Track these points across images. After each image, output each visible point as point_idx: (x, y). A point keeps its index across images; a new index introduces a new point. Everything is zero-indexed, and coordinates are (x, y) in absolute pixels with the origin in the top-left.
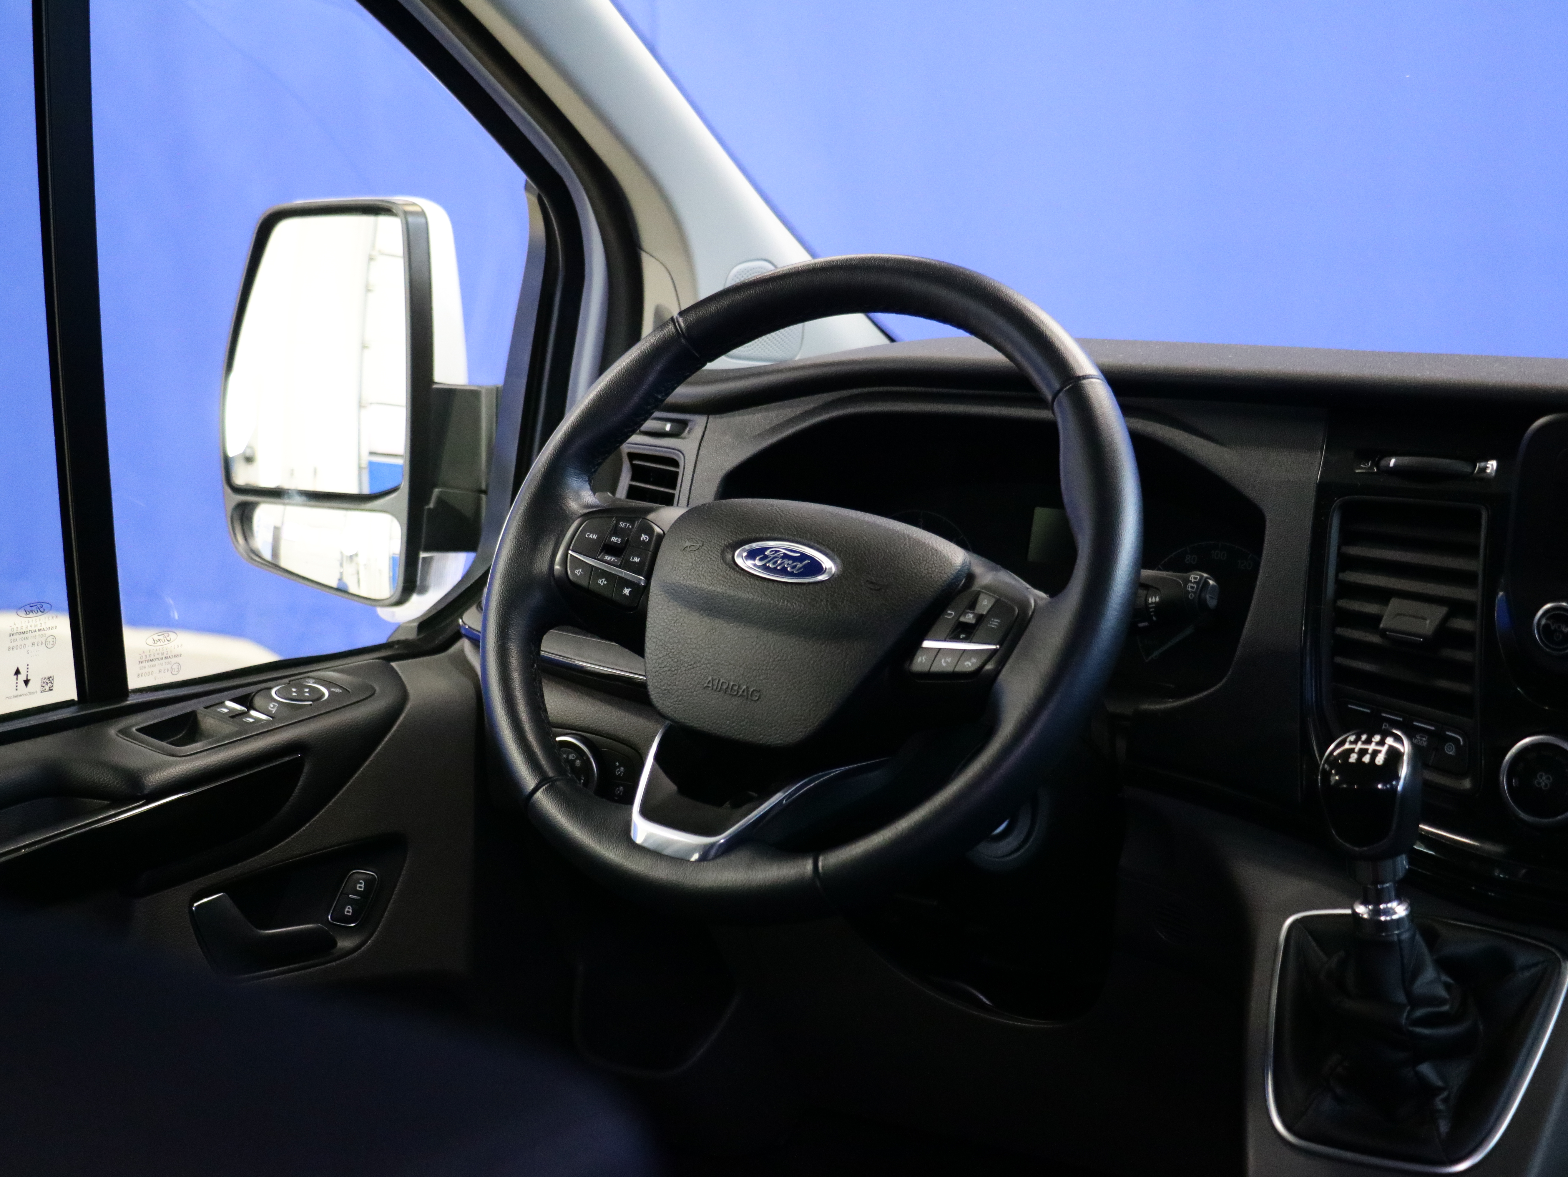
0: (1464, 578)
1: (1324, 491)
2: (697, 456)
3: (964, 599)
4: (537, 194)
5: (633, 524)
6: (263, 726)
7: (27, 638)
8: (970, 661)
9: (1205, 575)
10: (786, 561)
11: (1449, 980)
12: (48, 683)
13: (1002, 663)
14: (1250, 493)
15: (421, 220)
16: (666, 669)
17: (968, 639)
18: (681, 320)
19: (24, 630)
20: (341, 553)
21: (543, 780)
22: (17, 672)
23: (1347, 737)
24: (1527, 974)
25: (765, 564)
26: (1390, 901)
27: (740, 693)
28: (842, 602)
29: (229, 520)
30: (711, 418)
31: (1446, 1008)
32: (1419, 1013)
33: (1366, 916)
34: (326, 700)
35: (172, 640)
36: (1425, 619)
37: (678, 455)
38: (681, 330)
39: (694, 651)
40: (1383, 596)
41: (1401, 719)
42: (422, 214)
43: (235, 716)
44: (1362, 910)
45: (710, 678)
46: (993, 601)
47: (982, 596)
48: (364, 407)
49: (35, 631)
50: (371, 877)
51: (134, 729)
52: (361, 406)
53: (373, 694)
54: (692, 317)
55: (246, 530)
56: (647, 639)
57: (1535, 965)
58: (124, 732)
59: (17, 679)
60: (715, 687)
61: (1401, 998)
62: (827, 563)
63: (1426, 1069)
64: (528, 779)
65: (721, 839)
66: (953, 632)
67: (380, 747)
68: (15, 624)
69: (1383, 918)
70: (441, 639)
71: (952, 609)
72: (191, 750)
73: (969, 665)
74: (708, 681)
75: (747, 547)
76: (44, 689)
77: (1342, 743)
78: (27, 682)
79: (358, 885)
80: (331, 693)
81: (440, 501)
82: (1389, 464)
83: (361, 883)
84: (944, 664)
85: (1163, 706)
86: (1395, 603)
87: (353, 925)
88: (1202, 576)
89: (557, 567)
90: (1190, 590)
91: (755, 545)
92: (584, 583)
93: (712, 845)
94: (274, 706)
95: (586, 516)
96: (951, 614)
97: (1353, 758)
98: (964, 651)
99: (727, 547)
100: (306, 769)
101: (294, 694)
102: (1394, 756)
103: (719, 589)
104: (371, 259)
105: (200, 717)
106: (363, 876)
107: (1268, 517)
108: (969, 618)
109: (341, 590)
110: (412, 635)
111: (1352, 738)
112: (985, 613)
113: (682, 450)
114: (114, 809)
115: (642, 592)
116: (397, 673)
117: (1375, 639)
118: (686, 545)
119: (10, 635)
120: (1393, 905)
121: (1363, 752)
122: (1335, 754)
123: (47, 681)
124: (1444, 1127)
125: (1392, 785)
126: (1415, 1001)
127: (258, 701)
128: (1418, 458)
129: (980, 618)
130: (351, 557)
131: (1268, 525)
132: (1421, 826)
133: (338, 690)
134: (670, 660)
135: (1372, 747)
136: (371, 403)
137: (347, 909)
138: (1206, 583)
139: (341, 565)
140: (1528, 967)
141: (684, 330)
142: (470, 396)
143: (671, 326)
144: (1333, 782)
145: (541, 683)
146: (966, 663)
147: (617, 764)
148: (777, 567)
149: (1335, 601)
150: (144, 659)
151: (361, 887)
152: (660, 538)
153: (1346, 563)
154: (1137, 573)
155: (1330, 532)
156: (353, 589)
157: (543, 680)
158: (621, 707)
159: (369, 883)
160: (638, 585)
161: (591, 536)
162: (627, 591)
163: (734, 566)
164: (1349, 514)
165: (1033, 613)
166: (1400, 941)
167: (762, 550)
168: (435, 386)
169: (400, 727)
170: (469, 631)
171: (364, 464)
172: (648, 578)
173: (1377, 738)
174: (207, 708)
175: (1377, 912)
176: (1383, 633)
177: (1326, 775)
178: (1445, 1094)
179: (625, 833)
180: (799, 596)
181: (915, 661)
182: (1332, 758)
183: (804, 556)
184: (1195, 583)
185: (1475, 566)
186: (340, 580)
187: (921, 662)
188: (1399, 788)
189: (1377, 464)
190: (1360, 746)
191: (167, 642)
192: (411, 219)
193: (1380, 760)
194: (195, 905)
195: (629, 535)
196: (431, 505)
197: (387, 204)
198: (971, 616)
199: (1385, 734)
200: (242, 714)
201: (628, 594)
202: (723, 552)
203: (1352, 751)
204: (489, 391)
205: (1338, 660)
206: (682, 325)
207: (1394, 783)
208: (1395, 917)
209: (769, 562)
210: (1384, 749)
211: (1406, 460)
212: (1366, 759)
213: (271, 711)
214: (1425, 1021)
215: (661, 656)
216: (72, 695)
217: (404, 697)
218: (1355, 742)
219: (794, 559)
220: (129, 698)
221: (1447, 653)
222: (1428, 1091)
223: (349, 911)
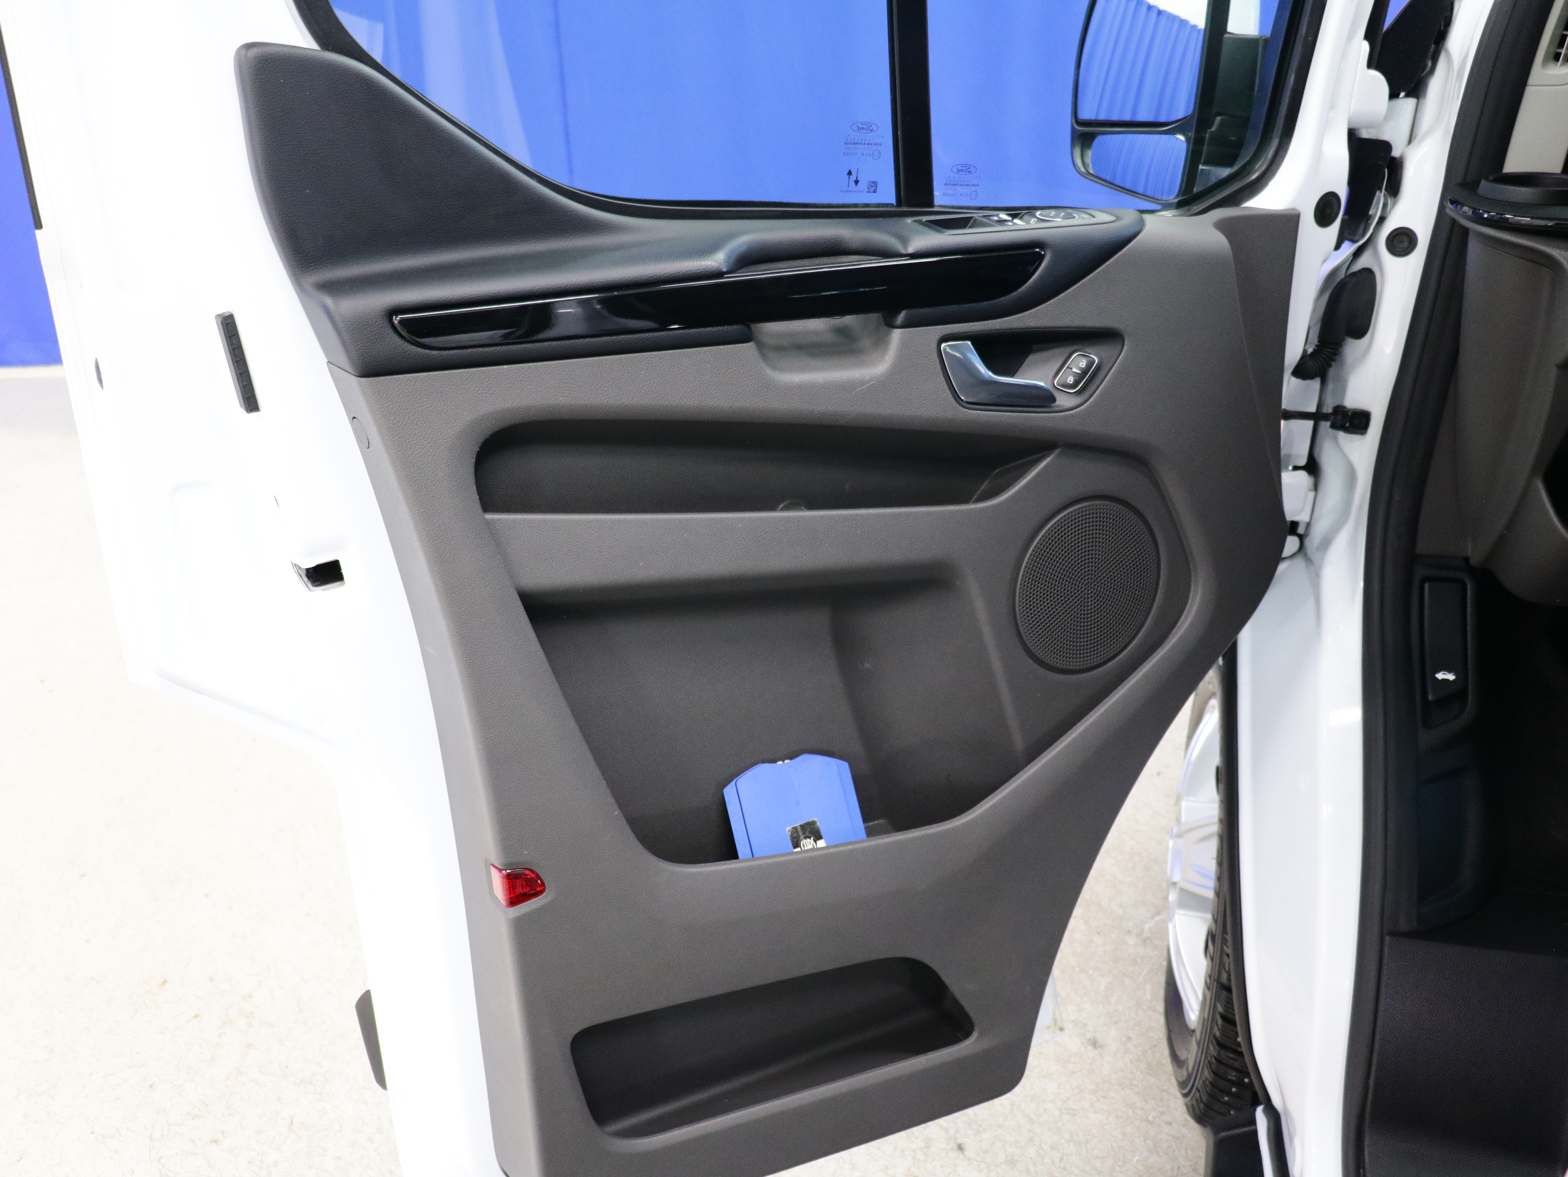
6: (1017, 227)
7: (858, 148)
12: (873, 187)
19: (856, 141)
22: (850, 173)
35: (972, 173)
43: (1001, 221)
50: (1092, 359)
51: (924, 221)
53: (1113, 222)
58: (917, 221)
59: (849, 178)
72: (955, 233)
76: (869, 190)
78: (857, 182)
79: (1081, 363)
80: (1080, 217)
83: (1083, 362)
87: (1073, 390)
94: (1034, 220)
101: (1052, 215)
106: (1088, 359)
123: (872, 185)
127: (1024, 216)
133: (1087, 217)
137: (1069, 379)
150: (948, 183)
151: (1084, 366)
159: (1091, 364)
168: (1227, 36)
174: (984, 216)
191: (967, 173)
194: (943, 344)
196: (1213, 129)
200: (1007, 221)
216: (893, 198)
223: (1070, 381)
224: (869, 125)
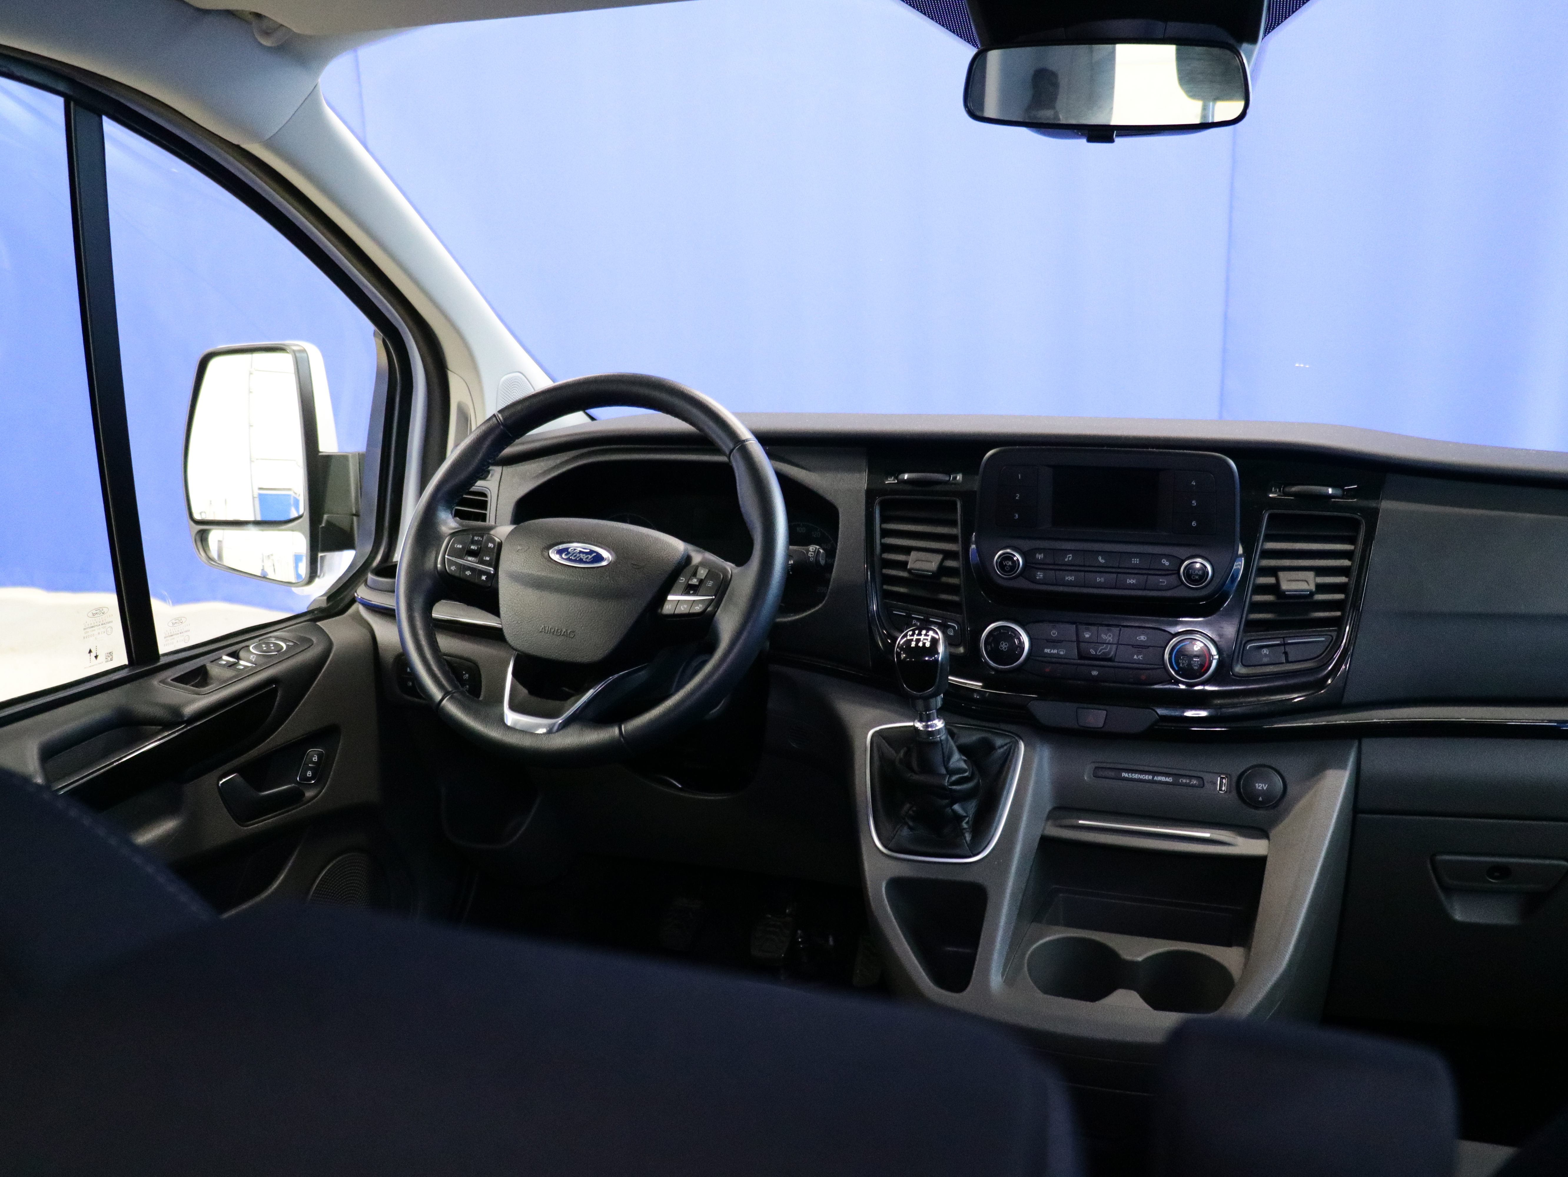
0: (951, 539)
1: (871, 495)
2: (498, 491)
3: (688, 571)
4: (382, 338)
5: (482, 537)
6: (250, 670)
7: (95, 630)
8: (698, 606)
9: (818, 547)
10: (581, 554)
11: (965, 758)
12: (110, 656)
13: (717, 606)
14: (829, 497)
15: (304, 355)
16: (515, 622)
17: (695, 594)
18: (500, 416)
19: (93, 625)
20: (263, 554)
21: (446, 693)
22: (90, 652)
23: (907, 632)
24: (1002, 750)
25: (569, 557)
26: (934, 720)
27: (562, 634)
28: (619, 577)
29: (194, 540)
30: (505, 468)
31: (966, 774)
32: (954, 778)
33: (921, 729)
34: (285, 651)
35: (183, 622)
36: (932, 562)
37: (487, 491)
38: (501, 422)
39: (531, 611)
40: (907, 550)
41: (905, 614)
42: (304, 351)
43: (231, 666)
44: (919, 725)
45: (543, 626)
46: (707, 571)
47: (700, 568)
48: (253, 461)
49: (100, 625)
50: (321, 752)
51: (169, 680)
52: (251, 461)
53: (313, 644)
54: (507, 413)
55: (204, 547)
56: (500, 606)
57: (1006, 744)
58: (163, 682)
59: (90, 656)
60: (546, 631)
61: (943, 771)
62: (605, 554)
63: (956, 807)
64: (437, 694)
65: (560, 721)
66: (685, 590)
67: (320, 675)
68: (86, 622)
69: (930, 729)
70: (342, 605)
71: (683, 577)
72: (209, 690)
73: (698, 609)
74: (541, 628)
75: (556, 548)
76: (107, 660)
77: (906, 636)
78: (96, 657)
79: (314, 758)
80: (287, 646)
81: (329, 523)
82: (904, 478)
83: (315, 757)
84: (683, 609)
85: (790, 619)
86: (914, 554)
87: (313, 782)
88: (816, 548)
89: (439, 566)
90: (810, 556)
91: (561, 547)
92: (457, 574)
93: (554, 724)
94: (254, 657)
95: (453, 535)
96: (682, 580)
97: (913, 644)
98: (694, 601)
99: (545, 549)
100: (279, 694)
101: (265, 649)
102: (934, 642)
103: (543, 574)
104: (251, 374)
105: (208, 668)
106: (317, 752)
107: (840, 510)
108: (694, 581)
109: (264, 577)
110: (324, 605)
111: (910, 633)
112: (703, 578)
113: (489, 487)
114: (167, 731)
115: (494, 578)
116: (321, 628)
117: (905, 574)
118: (518, 549)
119: (84, 629)
120: (936, 722)
121: (918, 641)
122: (901, 643)
124: (968, 837)
125: (935, 658)
126: (951, 772)
127: (242, 654)
128: (919, 474)
129: (701, 581)
130: (269, 556)
131: (840, 515)
132: (950, 678)
133: (291, 644)
134: (516, 617)
135: (922, 637)
136: (257, 459)
137: (308, 773)
138: (819, 552)
139: (263, 561)
140: (1002, 746)
141: (503, 421)
142: (343, 459)
143: (494, 419)
144: (902, 658)
145: (435, 635)
146: (696, 608)
147: (464, 672)
148: (576, 559)
149: (881, 555)
150: (167, 635)
151: (315, 759)
152: (500, 545)
153: (885, 533)
154: (787, 549)
155: (875, 517)
156: (271, 575)
157: (436, 633)
158: (463, 639)
159: (320, 756)
160: (490, 573)
161: (458, 546)
162: (484, 578)
163: (550, 560)
164: (884, 506)
165: (731, 576)
166: (941, 740)
167: (566, 550)
168: (320, 454)
169: (331, 661)
170: (362, 600)
171: (256, 495)
172: (496, 568)
173: (924, 632)
174: (212, 662)
175: (927, 726)
176: (910, 571)
177: (899, 655)
178: (967, 819)
179: (500, 720)
180: (592, 575)
181: (664, 607)
182: (900, 645)
183: (592, 552)
184: (812, 552)
185: (956, 531)
186: (263, 570)
187: (668, 609)
188: (940, 659)
189: (896, 478)
190: (915, 637)
192: (298, 355)
193: (928, 645)
194: (221, 783)
195: (481, 544)
196: (323, 525)
197: (280, 346)
198: (695, 580)
199: (928, 630)
200: (234, 664)
201: (485, 579)
202: (542, 551)
203: (912, 640)
204: (354, 455)
205: (885, 587)
206: (501, 418)
207: (936, 656)
208: (937, 728)
209: (571, 556)
210: (929, 638)
211: (914, 475)
212: (920, 644)
213: (252, 660)
214: (957, 782)
215: (510, 615)
216: (125, 662)
217: (330, 644)
218: (913, 635)
219: (586, 553)
220: (161, 660)
221: (944, 579)
222: (959, 818)
223: (309, 775)
224: (101, 610)
